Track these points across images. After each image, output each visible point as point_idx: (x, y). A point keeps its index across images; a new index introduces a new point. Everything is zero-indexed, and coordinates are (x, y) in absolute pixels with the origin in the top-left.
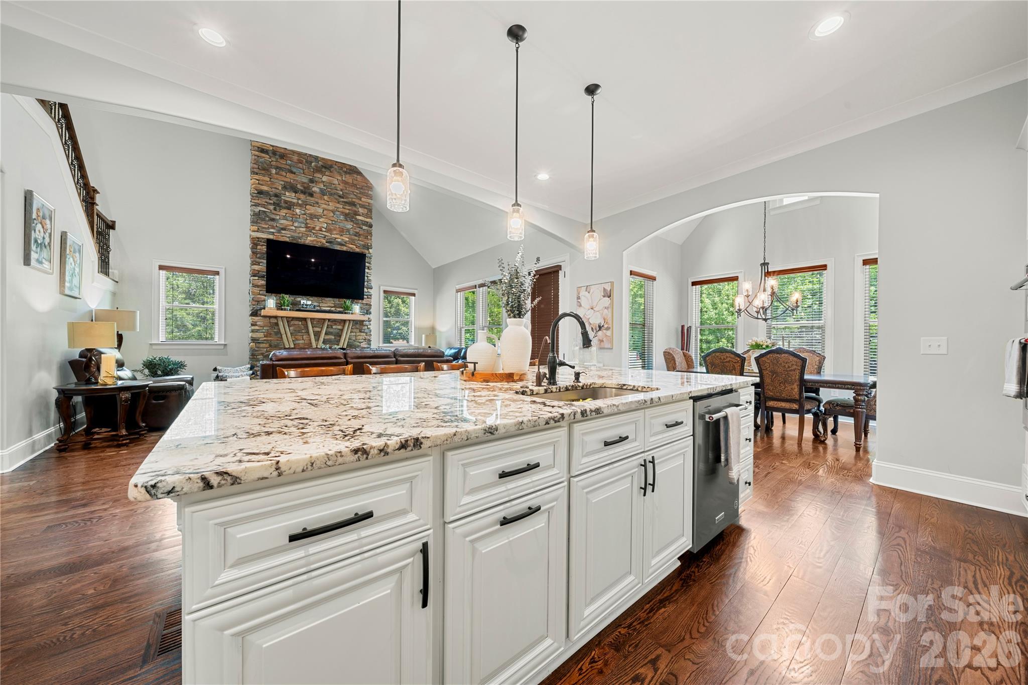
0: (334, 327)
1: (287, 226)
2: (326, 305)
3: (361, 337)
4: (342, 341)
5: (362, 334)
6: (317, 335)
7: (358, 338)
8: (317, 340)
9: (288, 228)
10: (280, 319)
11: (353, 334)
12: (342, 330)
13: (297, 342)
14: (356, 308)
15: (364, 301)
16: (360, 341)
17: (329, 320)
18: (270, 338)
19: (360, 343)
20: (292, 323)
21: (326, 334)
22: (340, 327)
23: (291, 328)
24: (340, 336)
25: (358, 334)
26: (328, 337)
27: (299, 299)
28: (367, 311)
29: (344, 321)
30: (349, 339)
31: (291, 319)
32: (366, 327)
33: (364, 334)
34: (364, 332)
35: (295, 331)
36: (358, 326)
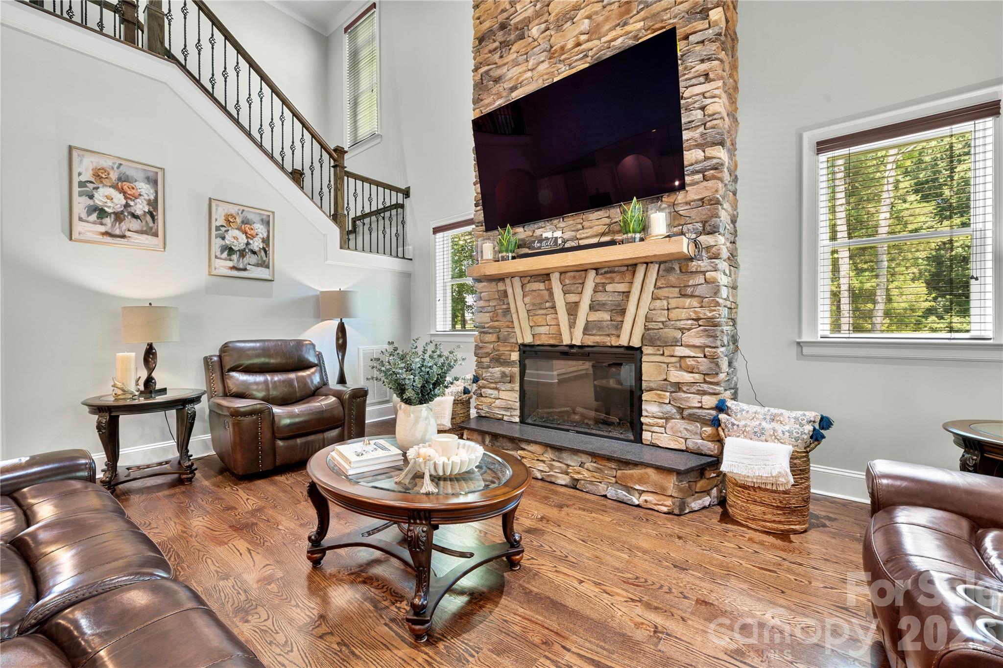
0: (609, 288)
1: (518, 79)
2: (589, 232)
3: (683, 314)
4: (627, 326)
5: (687, 301)
6: (572, 309)
7: (674, 314)
8: (572, 325)
9: (520, 80)
10: (508, 281)
11: (658, 303)
12: (627, 294)
13: (539, 330)
14: (659, 221)
15: (693, 193)
16: (681, 324)
17: (597, 269)
18: (496, 324)
19: (682, 330)
20: (529, 287)
21: (592, 308)
22: (622, 287)
23: (527, 300)
24: (623, 312)
25: (673, 303)
26: (596, 316)
27: (538, 232)
28: (704, 223)
29: (631, 267)
30: (648, 319)
31: (526, 280)
32: (700, 279)
33: (695, 302)
34: (692, 296)
35: (534, 305)
36: (672, 278)
